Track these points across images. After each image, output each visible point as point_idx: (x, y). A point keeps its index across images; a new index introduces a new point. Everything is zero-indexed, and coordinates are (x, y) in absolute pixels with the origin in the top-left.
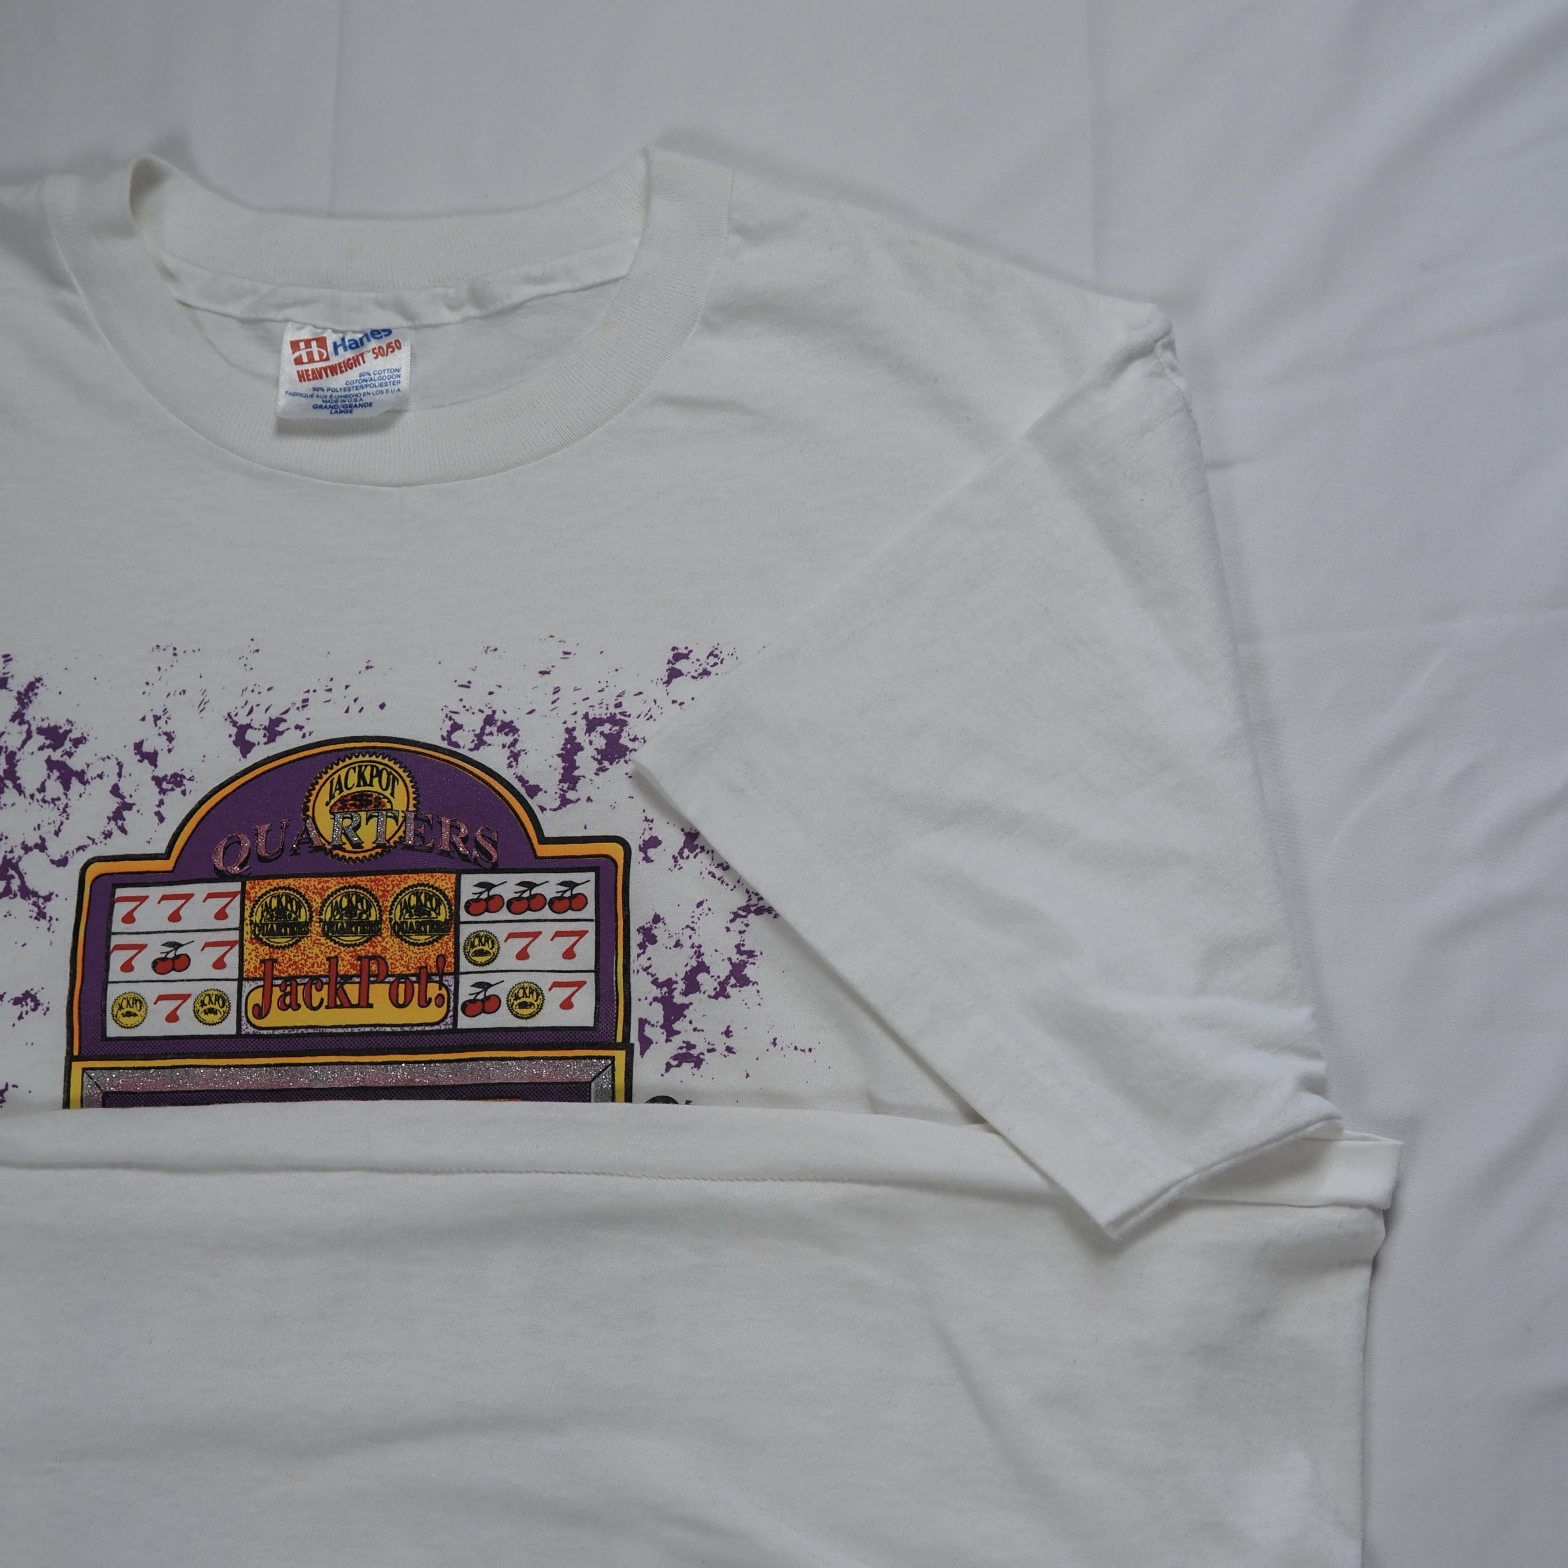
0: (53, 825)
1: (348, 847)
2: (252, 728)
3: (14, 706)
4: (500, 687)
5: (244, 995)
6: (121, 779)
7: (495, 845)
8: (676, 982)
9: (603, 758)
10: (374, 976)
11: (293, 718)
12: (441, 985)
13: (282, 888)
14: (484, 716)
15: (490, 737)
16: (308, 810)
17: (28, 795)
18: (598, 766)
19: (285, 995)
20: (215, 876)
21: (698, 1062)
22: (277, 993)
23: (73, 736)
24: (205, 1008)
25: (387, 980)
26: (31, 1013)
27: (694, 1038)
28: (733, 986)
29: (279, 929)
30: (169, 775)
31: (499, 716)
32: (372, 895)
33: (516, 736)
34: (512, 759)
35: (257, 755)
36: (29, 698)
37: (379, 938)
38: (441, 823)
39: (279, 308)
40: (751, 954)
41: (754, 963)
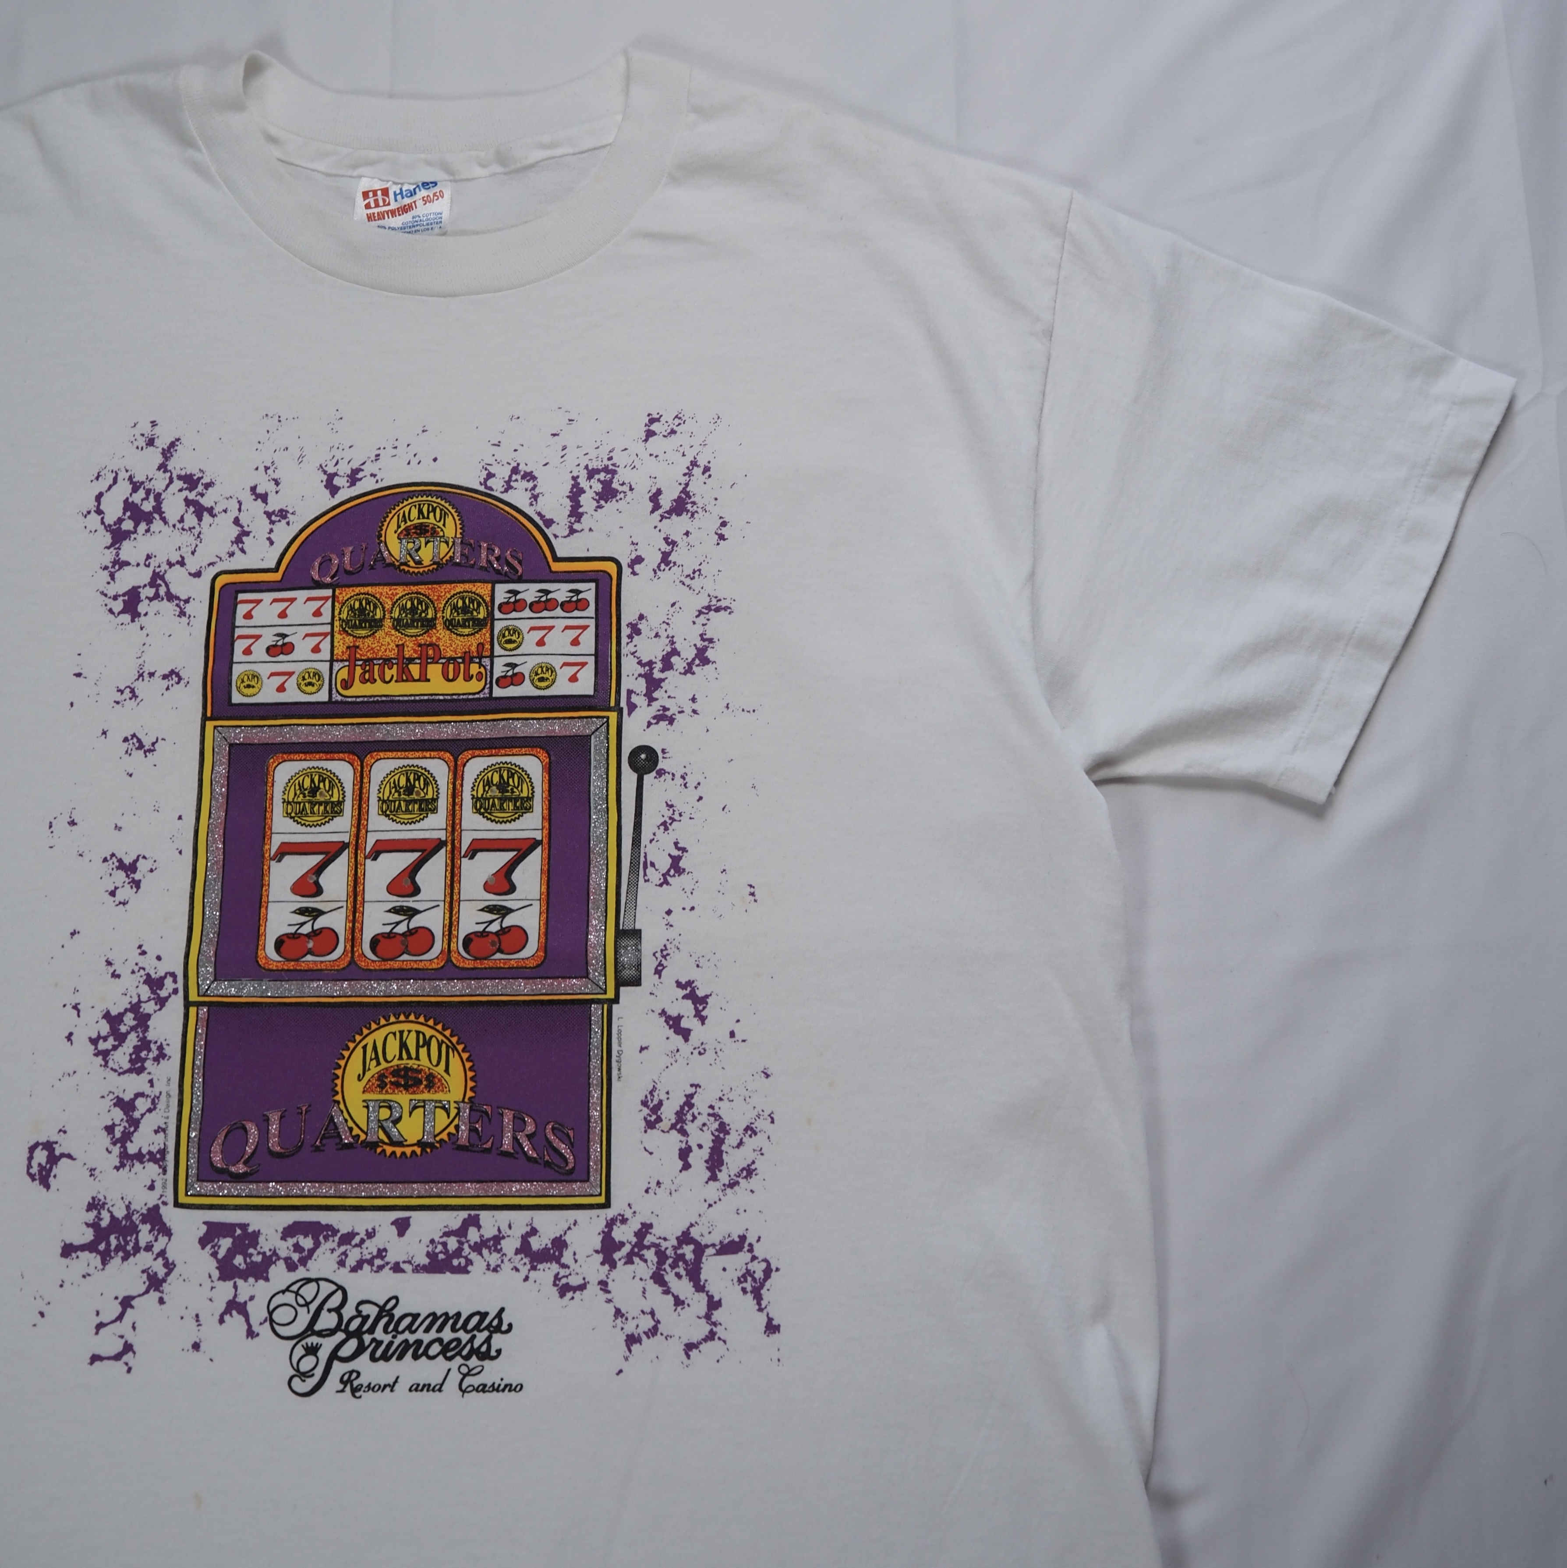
0: (190, 547)
1: (412, 563)
2: (338, 475)
3: (160, 459)
4: (522, 445)
5: (334, 672)
6: (242, 513)
7: (520, 562)
8: (656, 663)
9: (601, 498)
10: (430, 658)
11: (368, 468)
12: (481, 665)
14: (511, 467)
15: (516, 483)
16: (381, 536)
17: (171, 525)
18: (597, 505)
19: (365, 672)
20: (312, 585)
21: (671, 721)
22: (359, 671)
23: (204, 481)
24: (305, 682)
26: (175, 686)
27: (668, 703)
28: (698, 665)
29: (360, 624)
30: (277, 510)
31: (522, 468)
32: (430, 600)
33: (535, 482)
34: (533, 500)
35: (342, 496)
36: (171, 453)
37: (434, 631)
38: (480, 546)
39: (355, 167)
40: (711, 641)
41: (713, 648)
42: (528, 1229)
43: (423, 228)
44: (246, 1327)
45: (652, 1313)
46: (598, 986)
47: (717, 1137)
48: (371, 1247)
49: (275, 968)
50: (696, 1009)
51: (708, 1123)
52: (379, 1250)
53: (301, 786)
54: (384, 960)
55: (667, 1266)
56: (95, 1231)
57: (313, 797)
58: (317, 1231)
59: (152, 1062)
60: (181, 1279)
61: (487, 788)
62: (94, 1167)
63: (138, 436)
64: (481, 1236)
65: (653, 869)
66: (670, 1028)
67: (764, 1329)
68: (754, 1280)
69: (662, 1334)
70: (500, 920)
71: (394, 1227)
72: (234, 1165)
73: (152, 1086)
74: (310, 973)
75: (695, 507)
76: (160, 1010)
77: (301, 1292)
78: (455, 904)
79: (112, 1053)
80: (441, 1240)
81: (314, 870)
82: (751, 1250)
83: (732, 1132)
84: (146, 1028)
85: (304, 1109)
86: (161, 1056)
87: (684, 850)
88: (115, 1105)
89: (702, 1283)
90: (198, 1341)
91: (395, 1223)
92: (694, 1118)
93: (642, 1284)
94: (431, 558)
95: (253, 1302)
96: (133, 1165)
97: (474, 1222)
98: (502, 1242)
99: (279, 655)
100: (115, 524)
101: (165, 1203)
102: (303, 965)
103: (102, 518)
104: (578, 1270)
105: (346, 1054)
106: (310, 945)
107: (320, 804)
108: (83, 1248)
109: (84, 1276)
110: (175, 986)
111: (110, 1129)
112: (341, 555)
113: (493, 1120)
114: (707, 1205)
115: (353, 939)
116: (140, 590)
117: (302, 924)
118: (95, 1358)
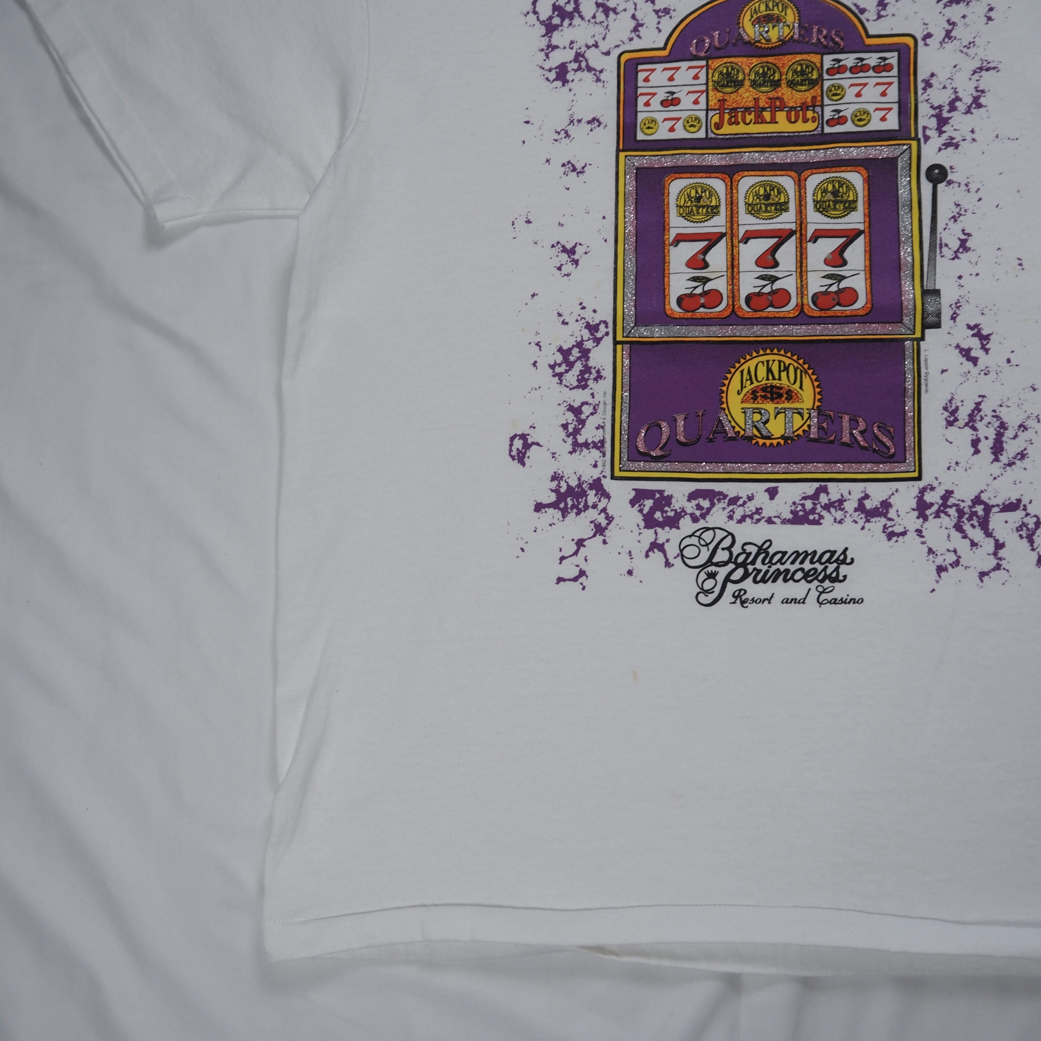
0: (601, 35)
1: (763, 41)
5: (709, 118)
6: (637, 11)
7: (842, 39)
8: (944, 106)
10: (778, 108)
12: (814, 111)
13: (729, 63)
17: (587, 21)
19: (731, 117)
21: (957, 146)
22: (727, 117)
25: (785, 109)
26: (597, 128)
27: (954, 134)
28: (975, 108)
29: (728, 84)
30: (662, 8)
37: (780, 89)
40: (983, 91)
41: (984, 96)
42: (863, 495)
44: (664, 560)
45: (955, 551)
46: (908, 328)
47: (999, 432)
48: (751, 507)
49: (678, 317)
50: (982, 343)
51: (992, 422)
52: (757, 509)
53: (689, 196)
54: (755, 311)
55: (964, 519)
56: (557, 495)
58: (711, 495)
59: (593, 381)
60: (618, 527)
61: (824, 194)
62: (555, 452)
64: (829, 500)
65: (947, 248)
66: (963, 357)
67: (1036, 563)
68: (1028, 529)
69: (962, 565)
70: (837, 284)
71: (766, 493)
72: (653, 450)
73: (593, 397)
74: (702, 320)
76: (597, 346)
77: (702, 536)
78: (804, 274)
79: (565, 375)
80: (801, 502)
81: (701, 252)
82: (1025, 509)
83: (1010, 428)
84: (588, 359)
85: (700, 414)
86: (599, 377)
87: (969, 235)
88: (568, 410)
89: (990, 531)
90: (631, 569)
91: (767, 490)
92: (982, 418)
93: (947, 531)
94: (777, 37)
95: (668, 543)
96: (582, 450)
97: (824, 490)
98: (845, 503)
99: (669, 106)
100: (548, 20)
101: (604, 477)
102: (698, 314)
103: (538, 17)
104: (900, 522)
105: (729, 376)
106: (702, 301)
108: (549, 506)
109: (550, 525)
110: (607, 330)
111: (565, 426)
112: (712, 37)
113: (835, 421)
114: (992, 478)
115: (733, 297)
116: (567, 65)
117: (695, 288)
118: (560, 580)
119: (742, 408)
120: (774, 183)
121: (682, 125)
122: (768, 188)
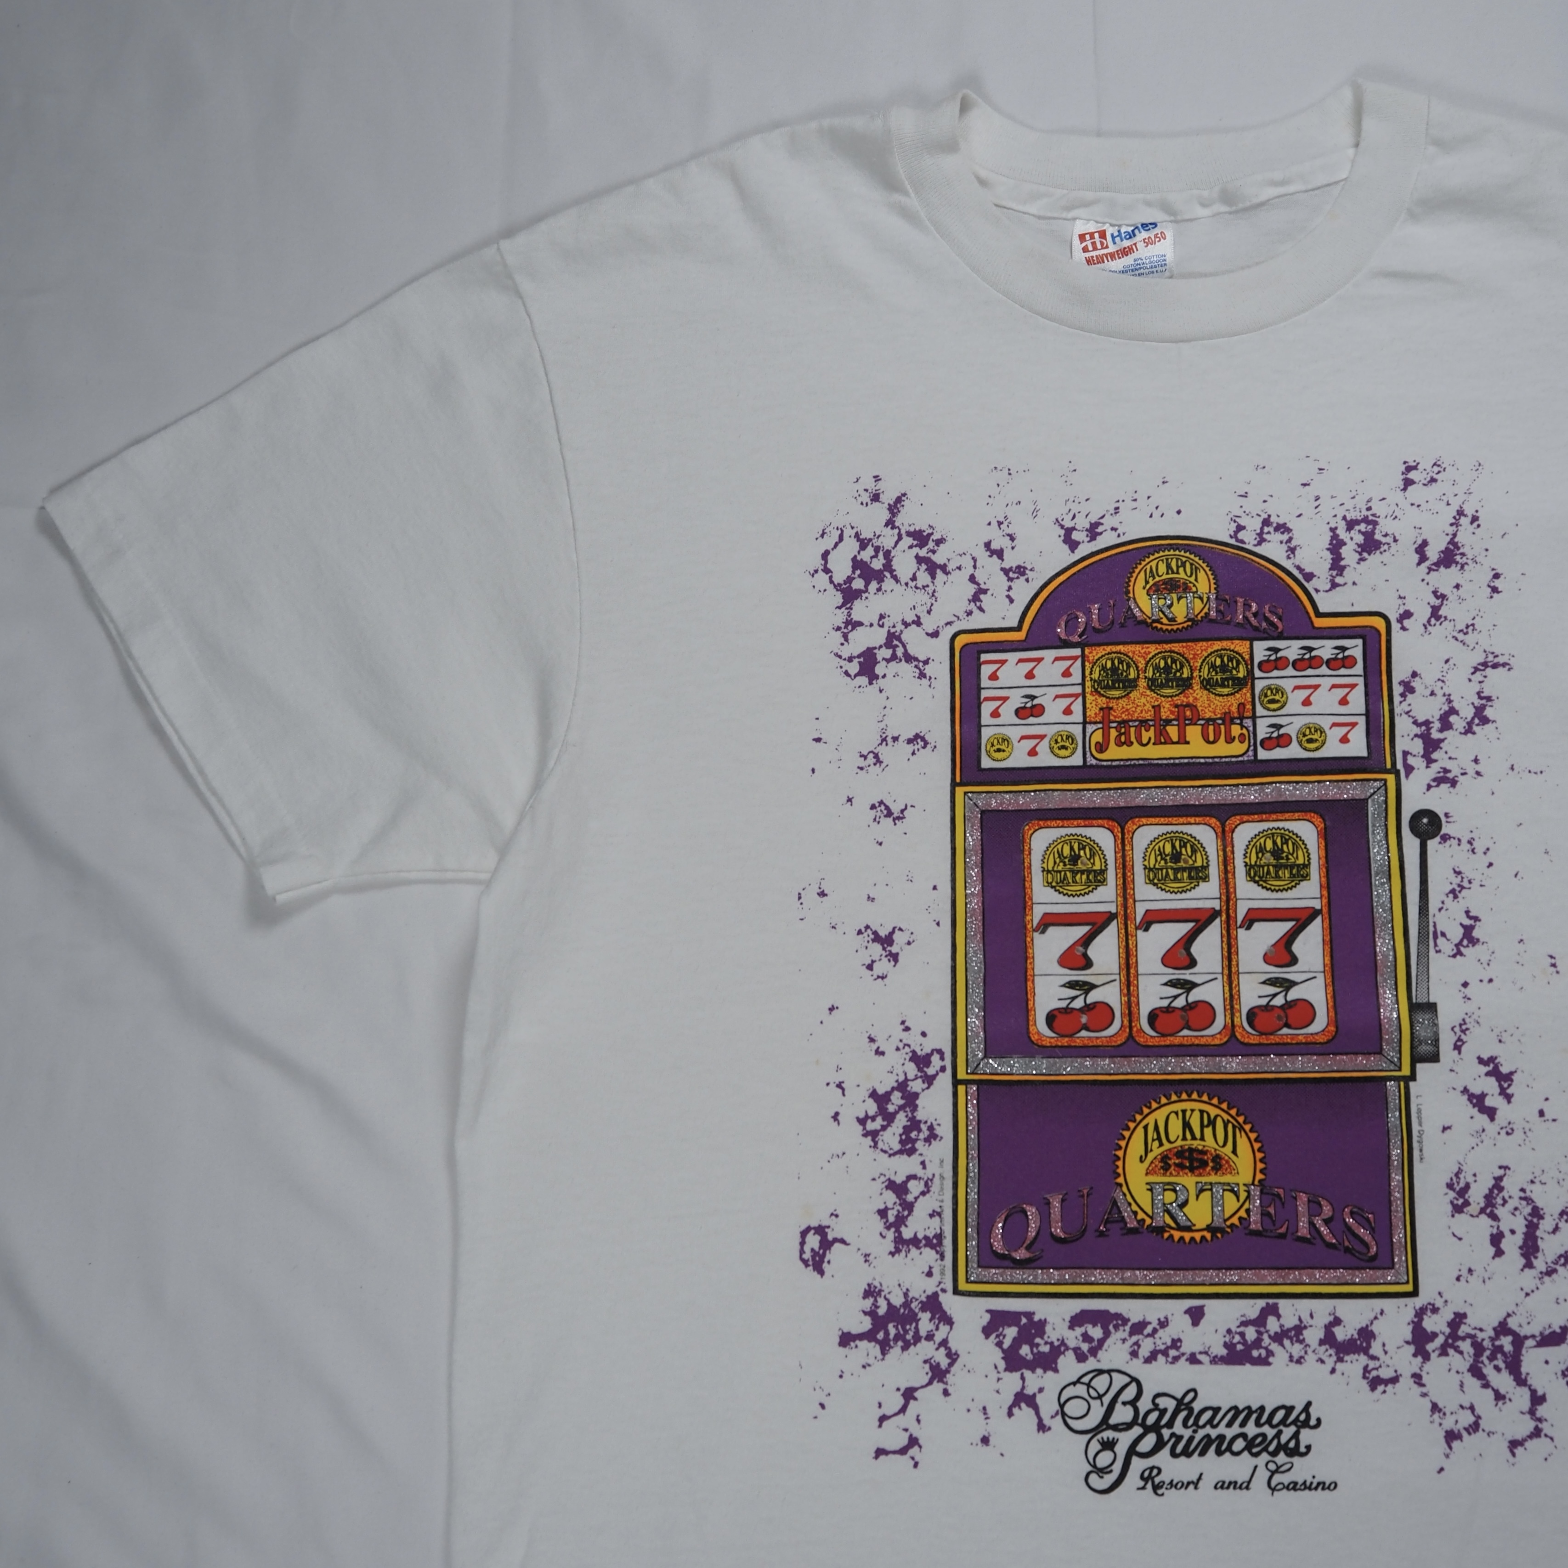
0: (925, 606)
1: (1165, 621)
2: (1076, 530)
3: (886, 515)
4: (1271, 496)
5: (1088, 735)
6: (976, 570)
7: (1280, 618)
8: (1433, 722)
9: (1363, 550)
10: (1188, 720)
11: (1108, 522)
12: (1242, 727)
13: (1114, 653)
14: (1261, 519)
15: (1269, 535)
17: (903, 583)
18: (1359, 557)
20: (1059, 644)
21: (1453, 783)
22: (1113, 733)
23: (934, 537)
25: (1200, 722)
26: (922, 750)
27: (1449, 765)
28: (1478, 725)
29: (1113, 684)
30: (1014, 566)
31: (1273, 519)
32: (1184, 657)
33: (1290, 535)
34: (1289, 552)
35: (1082, 551)
36: (898, 509)
37: (1191, 691)
38: (1236, 602)
39: (1069, 209)
40: (1489, 699)
41: (1491, 706)
42: (1331, 1318)
43: (1147, 271)
44: (1036, 1421)
45: (1472, 1408)
46: (1392, 1062)
47: (1531, 1222)
48: (1165, 1337)
49: (1048, 1044)
50: (1501, 1086)
51: (1520, 1207)
52: (1173, 1340)
53: (1060, 855)
54: (1163, 1035)
55: (1484, 1359)
56: (873, 1319)
57: (1074, 865)
58: (1105, 1319)
59: (923, 1143)
60: (966, 1370)
61: (1260, 855)
62: (868, 1252)
63: (862, 492)
64: (1281, 1326)
65: (1444, 939)
66: (1474, 1107)
69: (1483, 1430)
71: (1187, 1317)
72: (1016, 1250)
73: (924, 1168)
74: (1084, 1049)
75: (1464, 558)
76: (928, 1088)
78: (1234, 977)
79: (881, 1133)
80: (1239, 1330)
81: (1082, 941)
83: (1547, 1217)
84: (915, 1108)
85: (1085, 1192)
86: (933, 1136)
87: (1476, 919)
88: (887, 1188)
89: (1523, 1377)
90: (987, 1435)
91: (1189, 1311)
92: (1505, 1202)
93: (1459, 1377)
94: (1185, 614)
95: (1042, 1394)
96: (909, 1250)
97: (1273, 1310)
98: (1305, 1332)
99: (1028, 717)
100: (845, 584)
101: (944, 1291)
102: (1078, 1041)
103: (831, 577)
104: (1389, 1362)
105: (1127, 1134)
106: (1084, 1019)
107: (1082, 872)
108: (861, 1337)
109: (864, 1367)
110: (943, 1064)
111: (883, 1213)
112: (1088, 613)
113: (1286, 1203)
114: (1523, 1294)
115: (1130, 1014)
116: (876, 651)
117: (1073, 998)
118: (880, 1452)
119: (1147, 1184)
120: (1185, 836)
121: (1048, 745)
122: (1177, 844)
